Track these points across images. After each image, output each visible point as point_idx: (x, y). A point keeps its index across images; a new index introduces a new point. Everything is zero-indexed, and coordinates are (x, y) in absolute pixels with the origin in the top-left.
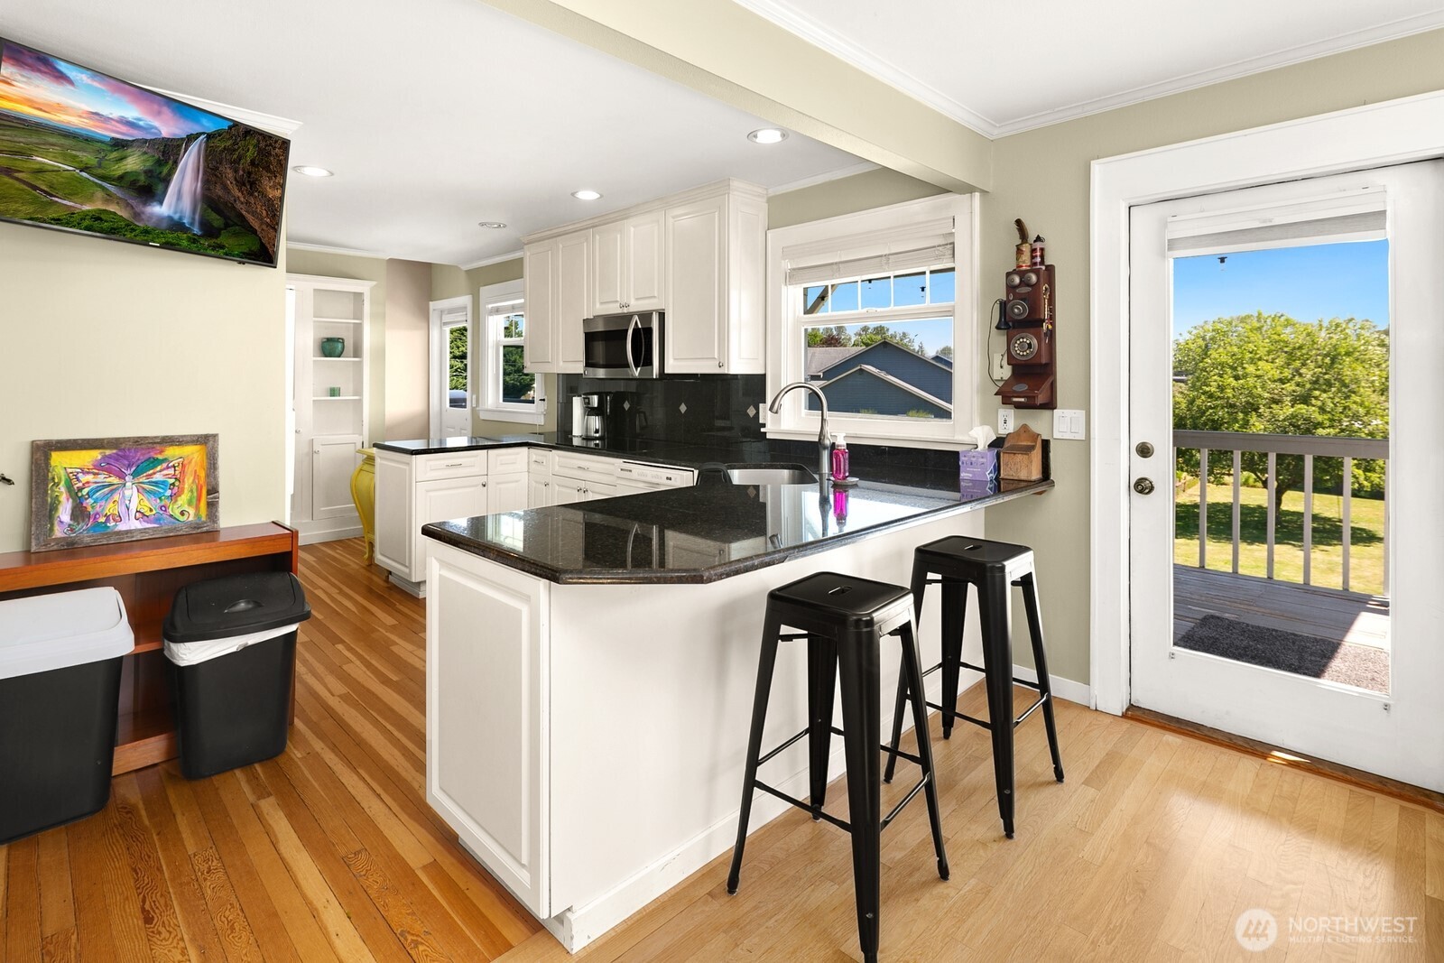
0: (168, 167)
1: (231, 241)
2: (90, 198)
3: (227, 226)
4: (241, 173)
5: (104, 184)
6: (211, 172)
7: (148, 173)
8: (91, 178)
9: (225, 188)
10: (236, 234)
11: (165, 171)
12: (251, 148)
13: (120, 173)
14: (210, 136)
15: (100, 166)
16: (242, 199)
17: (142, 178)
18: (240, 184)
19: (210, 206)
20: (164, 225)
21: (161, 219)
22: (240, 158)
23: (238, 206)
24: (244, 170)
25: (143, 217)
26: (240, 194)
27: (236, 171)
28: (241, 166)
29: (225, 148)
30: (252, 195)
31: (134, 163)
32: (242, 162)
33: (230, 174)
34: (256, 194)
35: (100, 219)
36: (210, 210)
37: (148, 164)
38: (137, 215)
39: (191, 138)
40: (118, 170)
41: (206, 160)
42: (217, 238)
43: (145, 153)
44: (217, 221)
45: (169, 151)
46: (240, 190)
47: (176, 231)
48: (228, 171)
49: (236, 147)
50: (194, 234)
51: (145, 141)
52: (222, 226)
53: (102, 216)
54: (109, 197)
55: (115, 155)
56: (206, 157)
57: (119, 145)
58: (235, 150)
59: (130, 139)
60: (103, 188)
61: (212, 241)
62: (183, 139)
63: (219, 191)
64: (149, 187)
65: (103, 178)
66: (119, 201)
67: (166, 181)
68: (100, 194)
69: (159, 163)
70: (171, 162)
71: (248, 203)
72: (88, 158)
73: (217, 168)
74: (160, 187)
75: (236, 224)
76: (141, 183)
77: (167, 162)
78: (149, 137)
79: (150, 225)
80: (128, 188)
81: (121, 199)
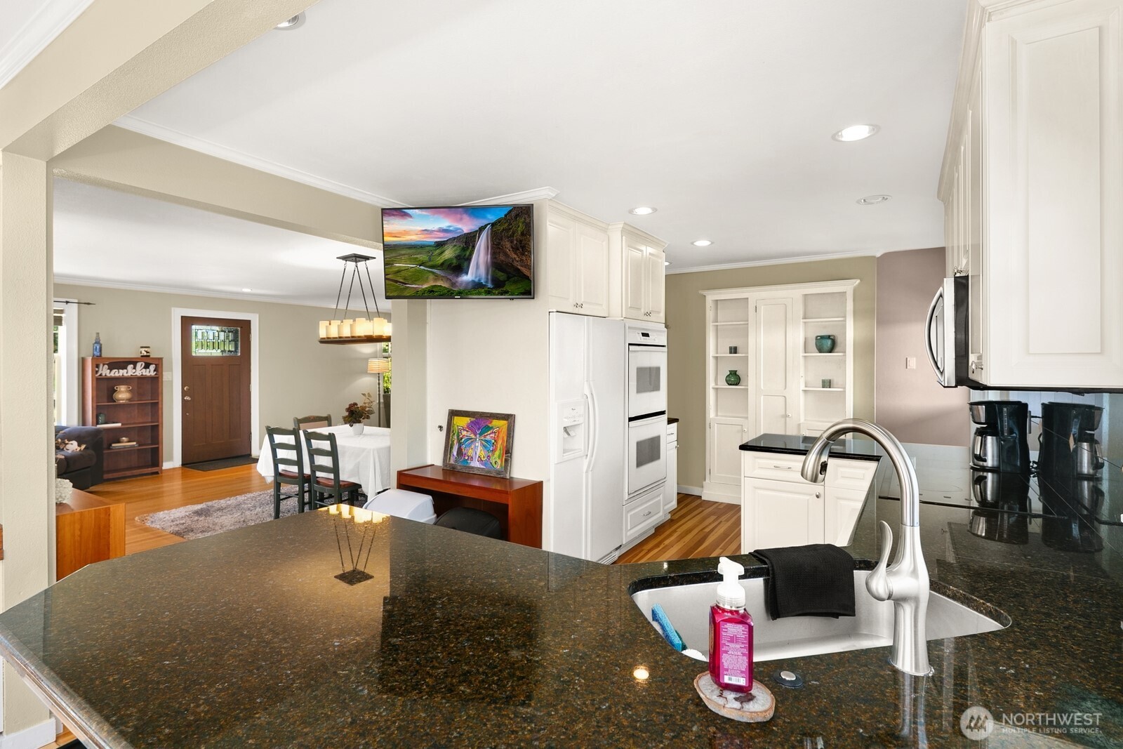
0: (469, 251)
1: (512, 287)
2: (426, 281)
3: (509, 278)
4: (515, 242)
5: (433, 270)
6: (496, 247)
7: (458, 257)
8: (426, 269)
9: (506, 255)
10: (515, 282)
11: (468, 253)
12: (521, 224)
13: (441, 261)
14: (493, 225)
15: (430, 260)
16: (517, 259)
17: (455, 261)
18: (515, 249)
19: (496, 268)
20: (470, 286)
21: (468, 283)
22: (513, 233)
23: (515, 264)
24: (517, 240)
25: (457, 284)
26: (516, 256)
27: (512, 242)
28: (515, 238)
29: (503, 230)
30: (523, 254)
31: (449, 253)
32: (515, 235)
33: (508, 245)
34: (526, 253)
35: (433, 291)
36: (497, 271)
37: (457, 252)
38: (453, 284)
39: (481, 229)
40: (440, 260)
41: (492, 240)
42: (503, 287)
43: (455, 246)
44: (502, 276)
45: (468, 241)
46: (515, 254)
47: (477, 289)
48: (507, 243)
49: (511, 226)
50: (489, 288)
51: (454, 238)
52: (506, 279)
53: (434, 289)
54: (437, 277)
55: (438, 251)
56: (492, 238)
57: (440, 245)
58: (510, 229)
59: (446, 239)
60: (433, 273)
61: (500, 290)
62: (476, 231)
63: (502, 257)
64: (459, 266)
65: (432, 267)
66: (442, 278)
67: (469, 259)
68: (431, 277)
69: (464, 249)
70: (470, 247)
71: (521, 260)
72: (423, 257)
73: (499, 243)
74: (466, 264)
75: (515, 276)
76: (454, 264)
77: (468, 248)
78: (456, 236)
79: (462, 288)
80: (447, 269)
81: (443, 277)
